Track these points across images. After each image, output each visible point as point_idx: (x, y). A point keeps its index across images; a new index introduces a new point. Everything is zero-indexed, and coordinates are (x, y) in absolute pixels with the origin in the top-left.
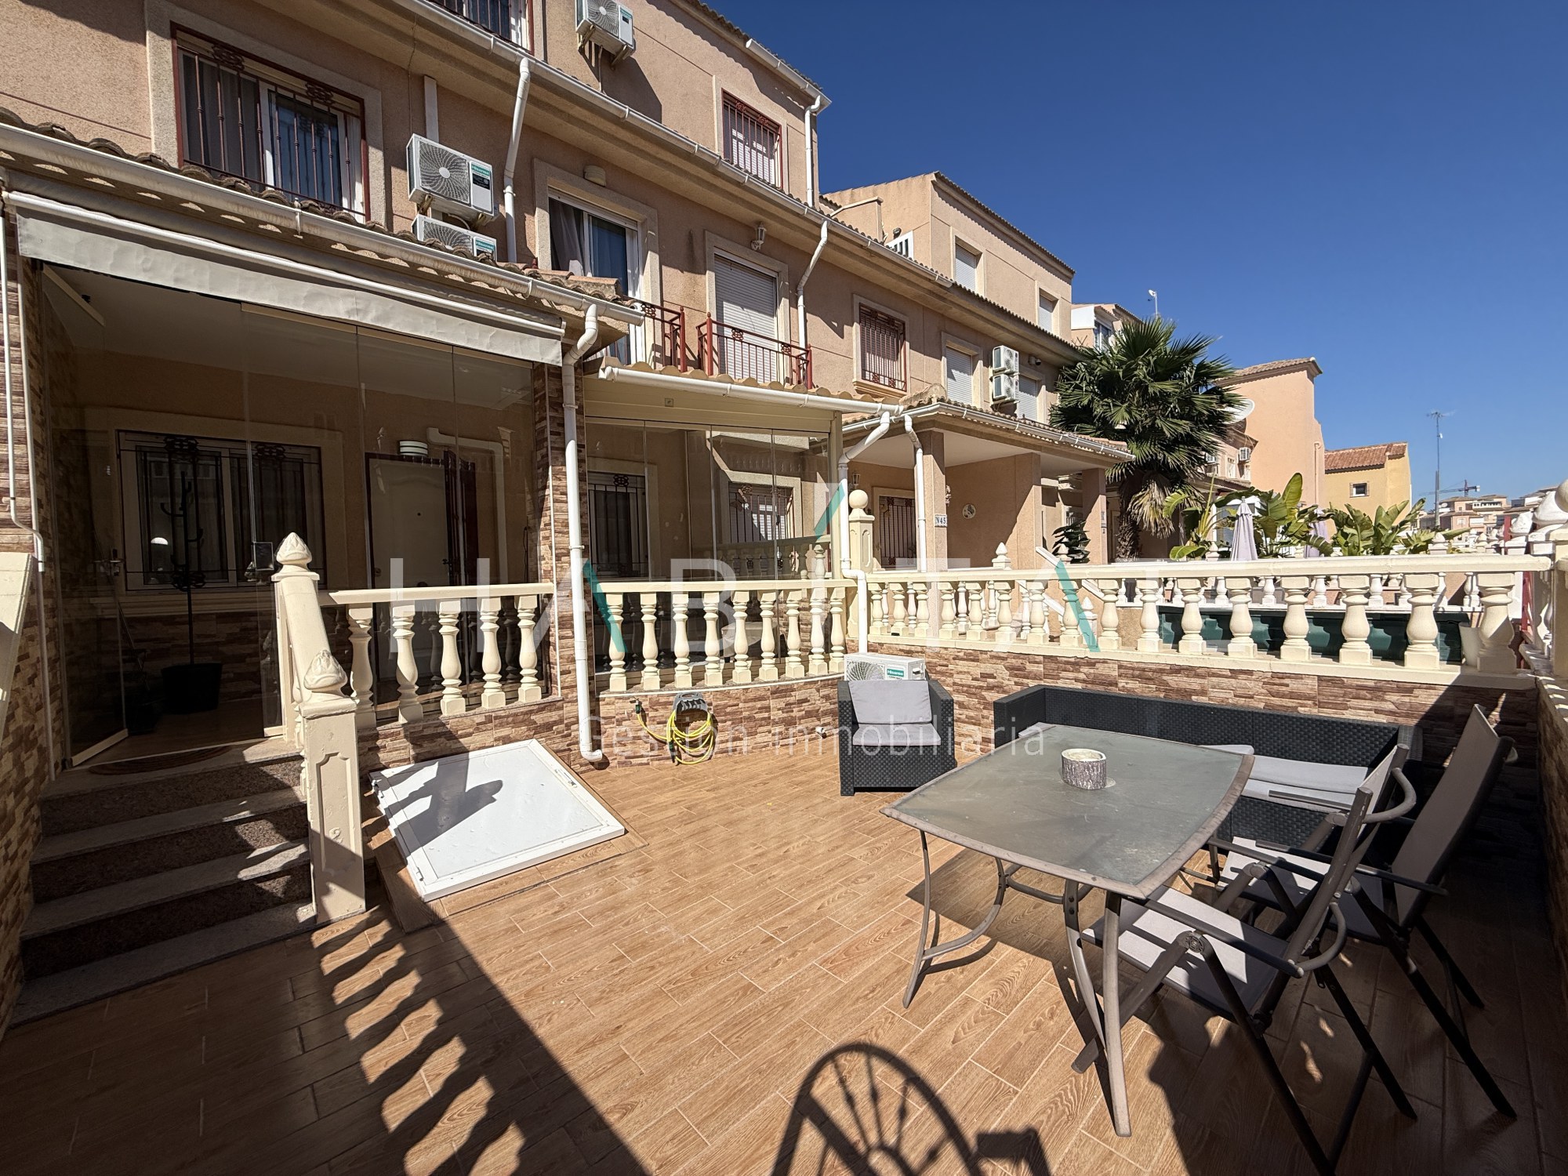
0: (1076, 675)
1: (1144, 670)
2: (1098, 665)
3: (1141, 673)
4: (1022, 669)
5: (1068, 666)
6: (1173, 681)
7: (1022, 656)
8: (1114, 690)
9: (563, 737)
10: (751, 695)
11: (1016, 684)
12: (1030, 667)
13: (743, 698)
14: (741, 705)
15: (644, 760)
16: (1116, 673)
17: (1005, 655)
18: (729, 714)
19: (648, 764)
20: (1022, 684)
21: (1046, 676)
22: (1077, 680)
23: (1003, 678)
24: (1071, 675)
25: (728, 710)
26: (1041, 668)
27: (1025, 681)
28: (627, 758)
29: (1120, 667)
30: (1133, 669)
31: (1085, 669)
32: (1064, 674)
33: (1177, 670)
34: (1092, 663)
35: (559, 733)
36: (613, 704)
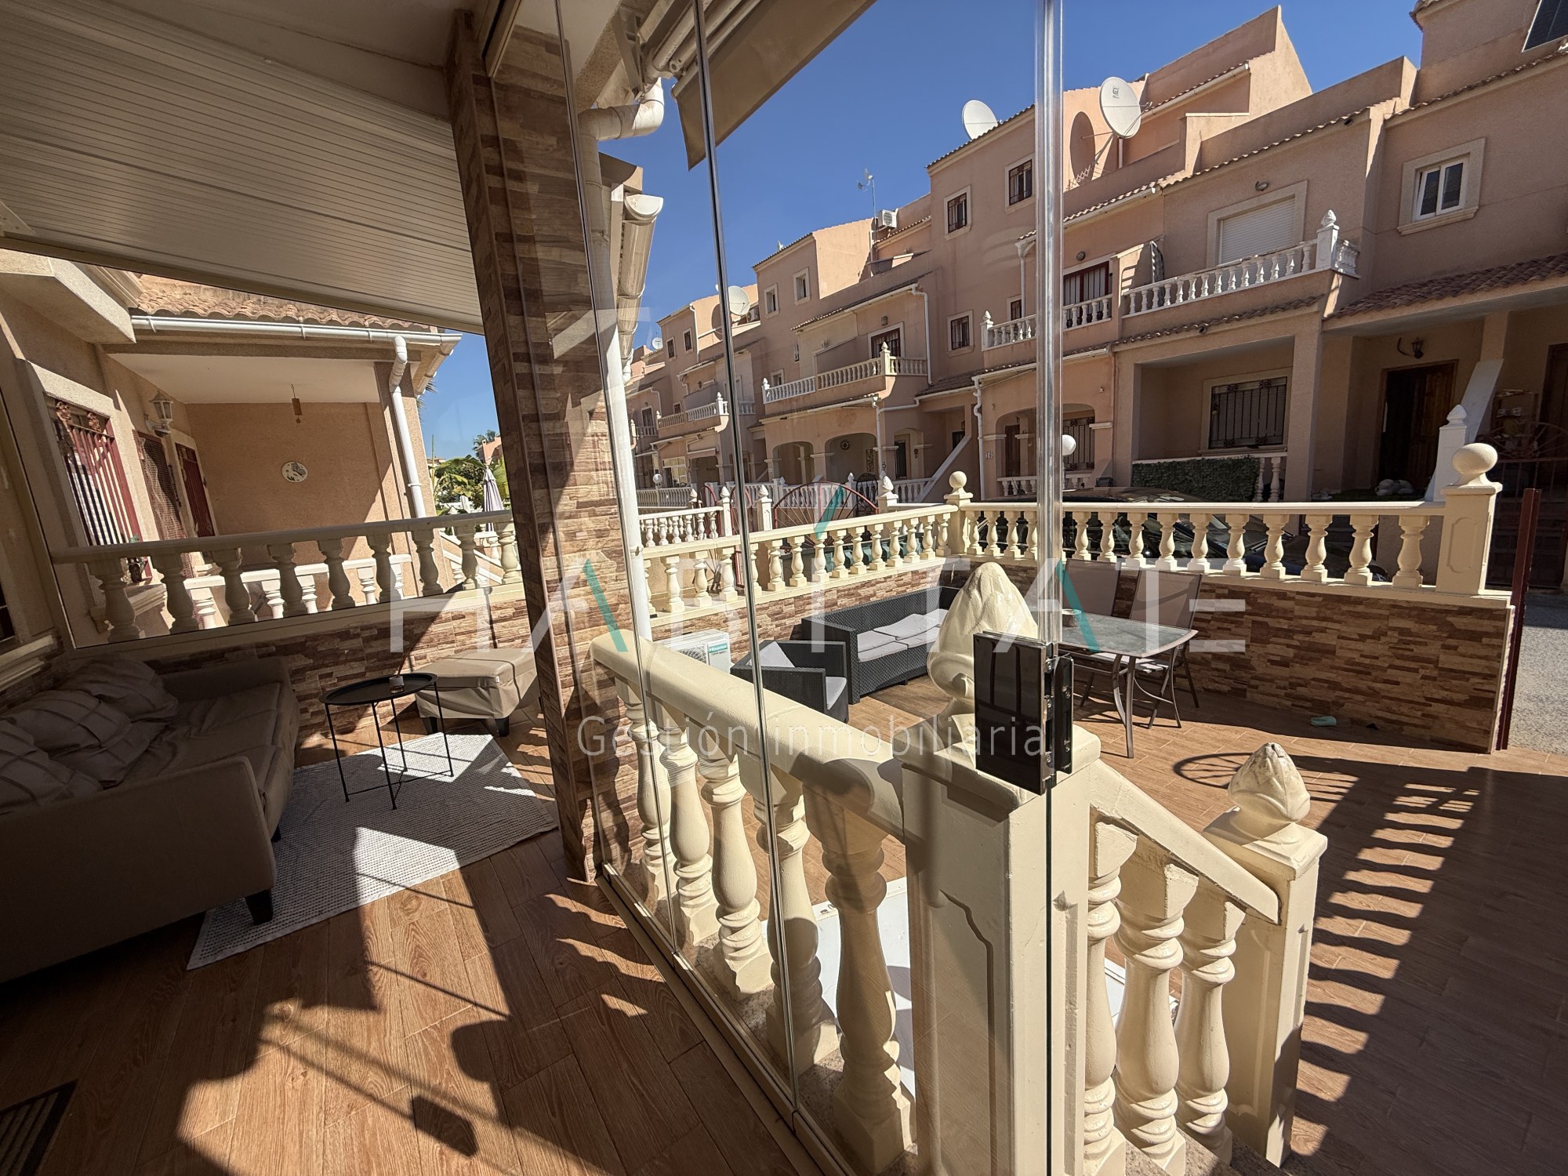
1: (849, 589)
3: (849, 592)
4: (780, 613)
6: (863, 592)
8: (836, 608)
16: (835, 597)
21: (797, 613)
26: (792, 608)
29: (838, 591)
30: (844, 591)
33: (864, 585)
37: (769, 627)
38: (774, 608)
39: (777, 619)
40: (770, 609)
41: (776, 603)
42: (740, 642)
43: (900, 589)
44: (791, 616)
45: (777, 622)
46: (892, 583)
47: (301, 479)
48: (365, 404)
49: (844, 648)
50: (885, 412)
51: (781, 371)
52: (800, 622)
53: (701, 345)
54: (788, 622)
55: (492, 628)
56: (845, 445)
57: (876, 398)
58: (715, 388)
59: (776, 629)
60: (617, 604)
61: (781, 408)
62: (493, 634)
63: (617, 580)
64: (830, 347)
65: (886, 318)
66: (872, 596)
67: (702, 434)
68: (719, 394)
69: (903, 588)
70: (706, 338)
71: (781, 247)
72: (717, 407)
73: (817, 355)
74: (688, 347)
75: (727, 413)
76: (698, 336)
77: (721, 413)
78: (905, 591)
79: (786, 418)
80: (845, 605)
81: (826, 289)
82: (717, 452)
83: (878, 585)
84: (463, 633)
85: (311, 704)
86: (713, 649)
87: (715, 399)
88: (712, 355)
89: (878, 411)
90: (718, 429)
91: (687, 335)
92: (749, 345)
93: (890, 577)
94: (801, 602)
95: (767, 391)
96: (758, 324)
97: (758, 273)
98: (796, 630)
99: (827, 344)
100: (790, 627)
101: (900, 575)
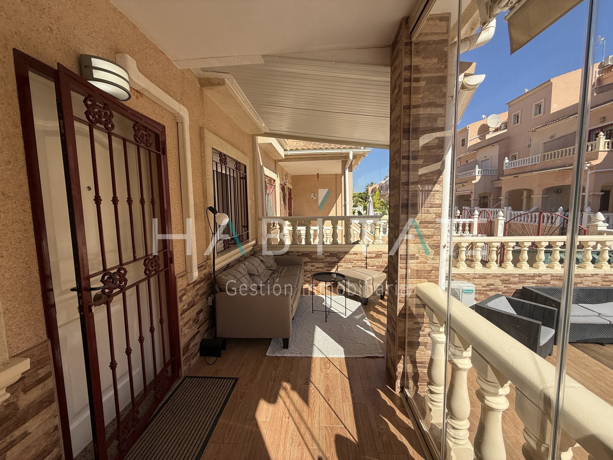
37: (500, 287)
38: (504, 277)
39: (505, 283)
40: (502, 277)
41: (506, 275)
42: (480, 290)
43: (605, 283)
44: (515, 283)
45: (505, 285)
46: (598, 279)
47: (315, 198)
48: (336, 174)
49: (556, 312)
50: (596, 172)
51: (517, 153)
52: (521, 288)
53: (469, 144)
54: (512, 286)
55: (366, 260)
56: (558, 191)
57: (588, 165)
58: (476, 163)
59: (504, 289)
60: (431, 271)
61: (516, 171)
62: (366, 262)
63: (433, 259)
64: (554, 138)
65: (604, 118)
66: (579, 283)
67: (464, 184)
68: (477, 166)
69: (608, 283)
70: (473, 139)
71: (527, 91)
72: (475, 172)
73: (545, 143)
74: (463, 145)
75: (480, 174)
76: (469, 140)
77: (477, 174)
78: (610, 285)
79: (517, 177)
80: (556, 284)
81: (555, 108)
82: (471, 193)
83: (586, 278)
84: (356, 260)
85: (307, 274)
86: (465, 291)
87: (474, 168)
88: (477, 148)
89: (589, 172)
90: (474, 182)
91: (463, 140)
92: (499, 141)
93: (597, 275)
94: (523, 278)
95: (507, 164)
96: (506, 130)
97: (510, 106)
98: (518, 292)
99: (552, 137)
100: (514, 289)
101: (606, 275)
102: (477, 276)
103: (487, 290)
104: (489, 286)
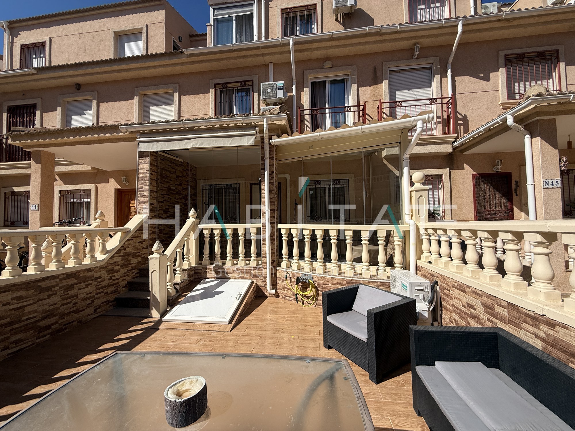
0: (535, 330)
2: (558, 328)
4: (493, 309)
5: (528, 319)
7: (492, 297)
9: (262, 281)
10: (336, 282)
11: (489, 320)
12: (498, 309)
13: (331, 282)
14: (330, 285)
15: (291, 299)
17: (480, 293)
18: (324, 288)
19: (292, 301)
20: (492, 322)
21: (510, 322)
22: (537, 336)
23: (480, 312)
24: (531, 328)
25: (324, 286)
26: (506, 313)
27: (495, 320)
28: (285, 296)
31: (544, 328)
32: (524, 325)
34: (552, 324)
35: (261, 279)
36: (281, 272)
38: (486, 299)
102: (456, 284)
103: (467, 314)
104: (469, 308)
